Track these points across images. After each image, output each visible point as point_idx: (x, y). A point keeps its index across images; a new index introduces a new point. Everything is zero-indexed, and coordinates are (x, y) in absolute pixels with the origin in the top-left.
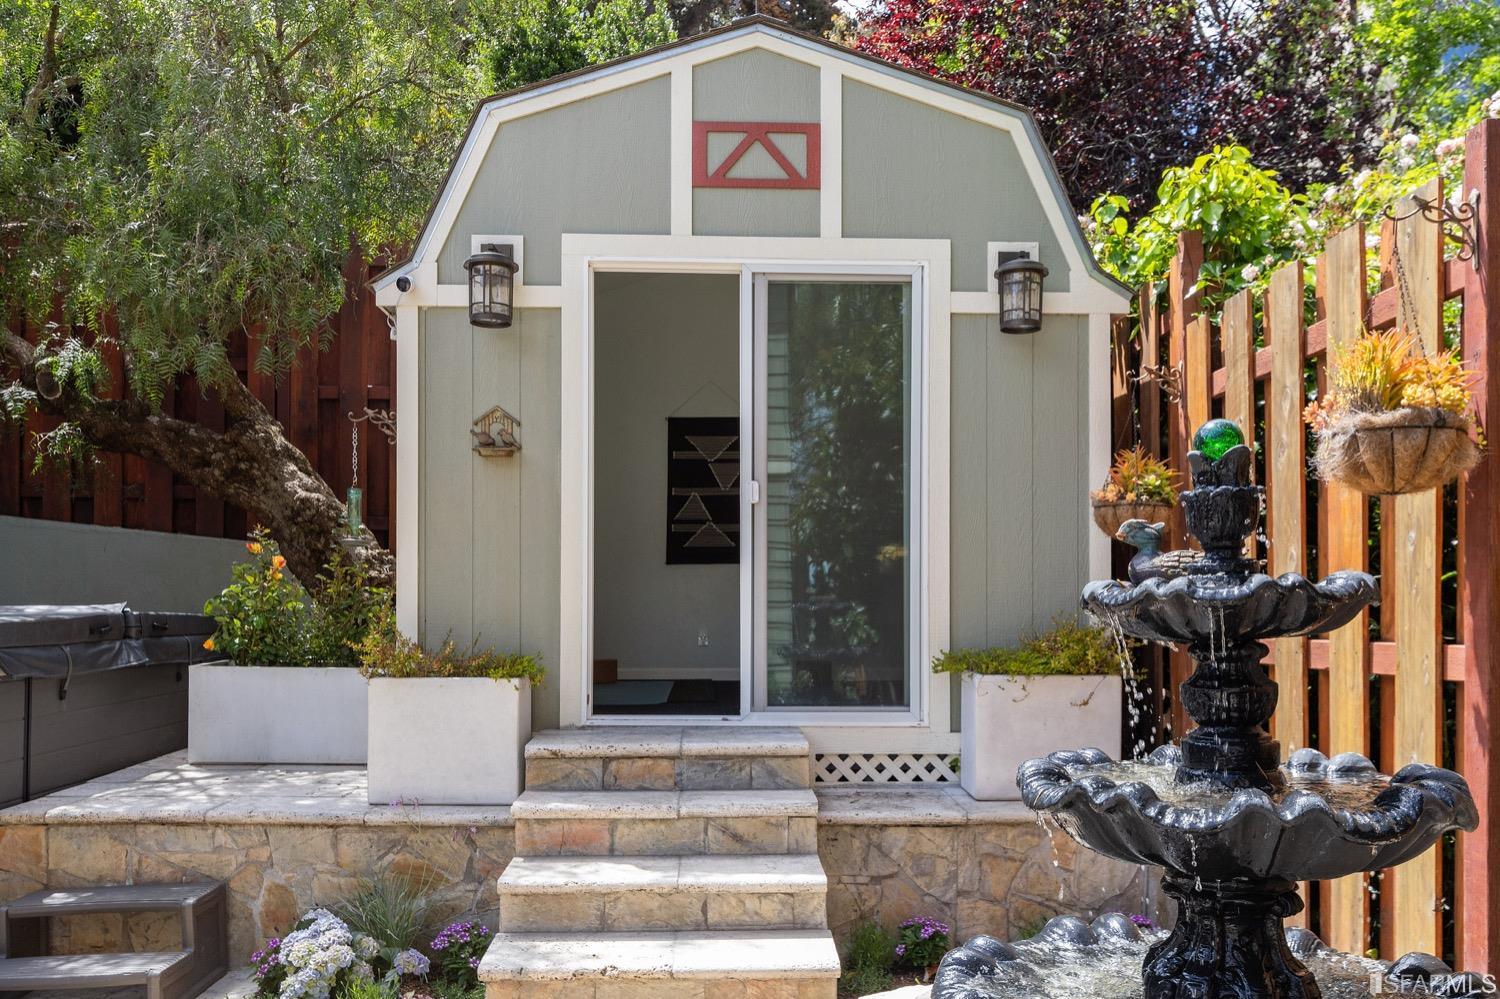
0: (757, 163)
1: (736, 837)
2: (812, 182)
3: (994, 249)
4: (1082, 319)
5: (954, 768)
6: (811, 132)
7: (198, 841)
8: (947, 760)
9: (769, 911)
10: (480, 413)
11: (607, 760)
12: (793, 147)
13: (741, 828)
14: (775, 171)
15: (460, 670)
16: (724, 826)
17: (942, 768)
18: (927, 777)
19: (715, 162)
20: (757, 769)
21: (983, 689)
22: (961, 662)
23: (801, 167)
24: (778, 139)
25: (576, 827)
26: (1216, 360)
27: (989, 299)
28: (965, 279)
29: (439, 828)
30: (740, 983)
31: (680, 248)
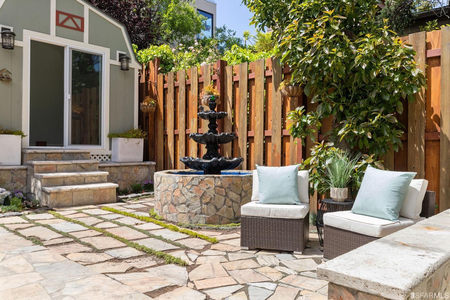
0: (69, 23)
1: (83, 168)
2: (82, 30)
3: (118, 52)
4: (134, 69)
5: (109, 158)
6: (82, 19)
8: (108, 156)
9: (97, 179)
10: (1, 69)
11: (46, 154)
12: (78, 21)
13: (83, 166)
14: (74, 26)
16: (80, 165)
17: (107, 158)
18: (105, 160)
19: (61, 21)
20: (79, 156)
22: (112, 136)
23: (80, 26)
24: (75, 19)
25: (48, 166)
26: (164, 82)
27: (117, 63)
28: (112, 57)
29: (5, 170)
30: (100, 189)
31: (52, 39)
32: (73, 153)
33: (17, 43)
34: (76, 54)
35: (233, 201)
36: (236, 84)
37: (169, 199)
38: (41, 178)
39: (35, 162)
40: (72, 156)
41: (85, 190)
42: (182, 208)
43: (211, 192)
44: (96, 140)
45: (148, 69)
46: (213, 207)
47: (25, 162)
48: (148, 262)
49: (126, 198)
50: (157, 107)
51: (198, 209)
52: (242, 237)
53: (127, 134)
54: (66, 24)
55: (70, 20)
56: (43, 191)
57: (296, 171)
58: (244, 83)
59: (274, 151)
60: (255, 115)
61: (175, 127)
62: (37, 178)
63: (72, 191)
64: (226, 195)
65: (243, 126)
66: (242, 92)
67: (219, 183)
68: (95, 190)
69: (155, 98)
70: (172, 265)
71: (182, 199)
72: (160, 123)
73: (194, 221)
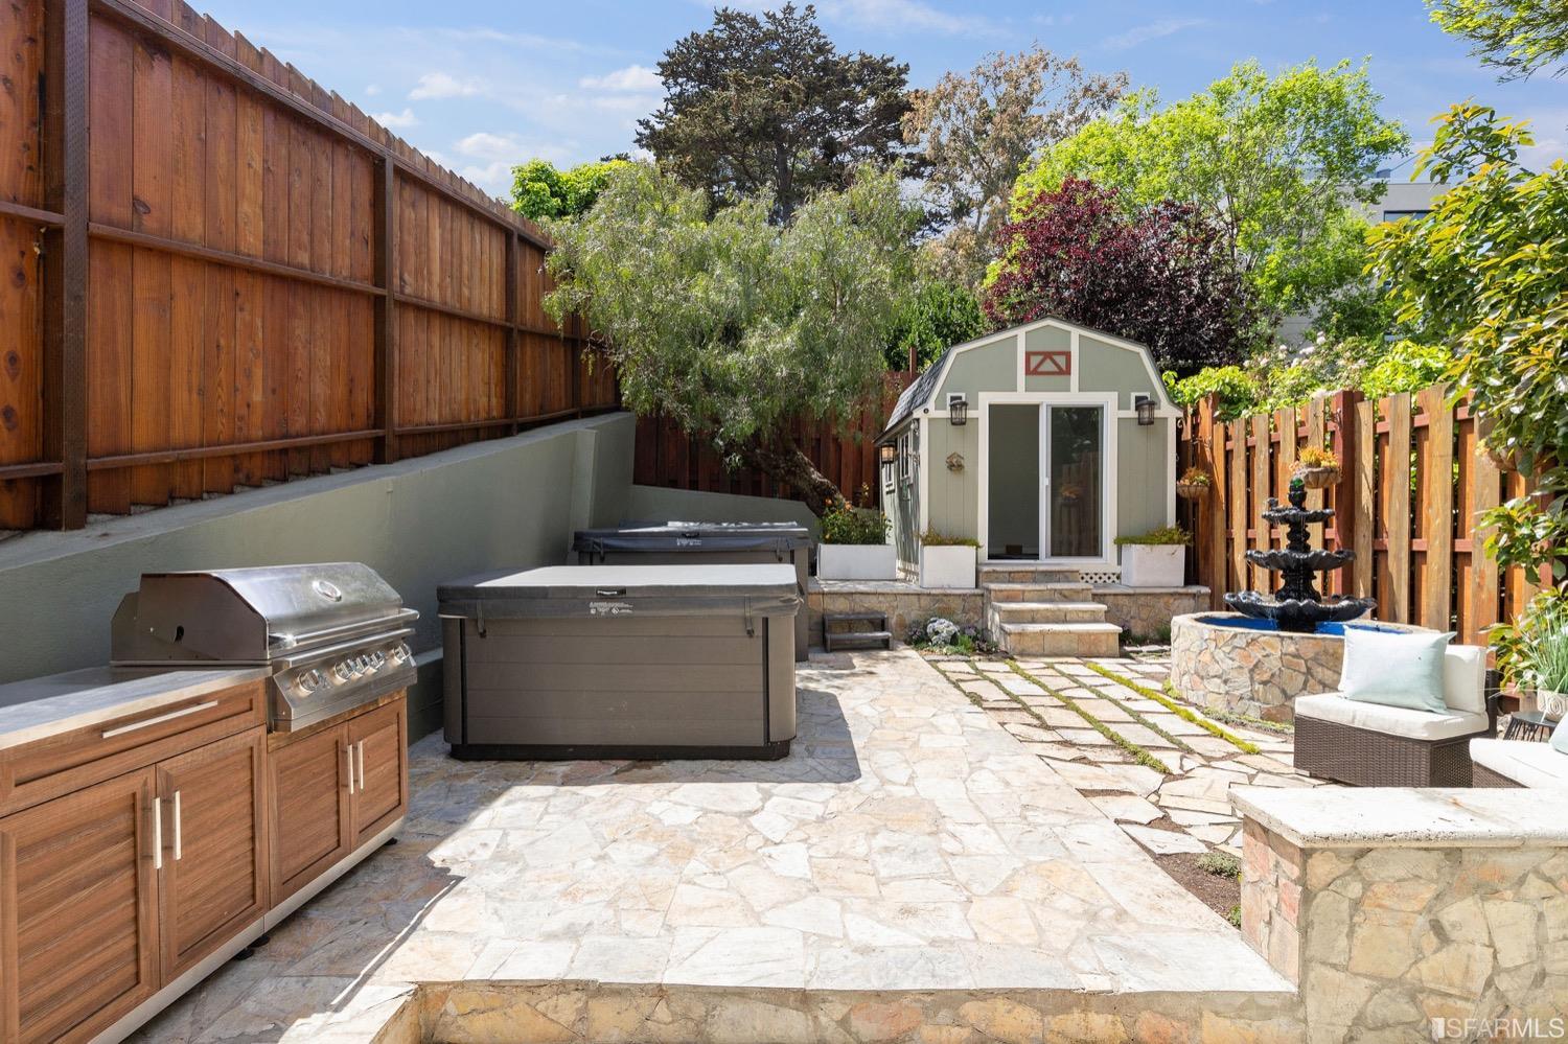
0: (1048, 366)
1: (1065, 596)
2: (1068, 372)
3: (1133, 395)
4: (1165, 419)
5: (1118, 578)
6: (1068, 355)
7: (874, 599)
8: (1115, 576)
9: (1087, 616)
10: (949, 454)
11: (1010, 573)
12: (1061, 360)
13: (1066, 593)
14: (1054, 368)
15: (955, 544)
16: (1060, 592)
17: (1114, 578)
18: (1108, 582)
19: (1033, 366)
20: (1061, 576)
21: (1135, 552)
22: (1121, 541)
23: (1064, 367)
24: (1056, 358)
25: (1012, 593)
26: (1227, 438)
27: (1132, 413)
28: (1122, 406)
29: (954, 595)
30: (1089, 634)
31: (1020, 396)
32: (1051, 572)
33: (971, 414)
34: (1056, 412)
36: (1380, 440)
38: (999, 610)
39: (993, 586)
40: (1050, 576)
41: (1064, 633)
42: (1215, 685)
43: (1273, 664)
44: (1092, 548)
45: (1196, 413)
46: (1277, 691)
47: (980, 584)
48: (1113, 755)
49: (1138, 652)
50: (1212, 487)
51: (1245, 691)
52: (1297, 753)
53: (1151, 537)
54: (1041, 369)
55: (1048, 361)
56: (1002, 629)
57: (1439, 647)
58: (1402, 437)
59: (1480, 586)
60: (1430, 505)
61: (1249, 524)
62: (994, 609)
63: (1042, 633)
64: (1309, 671)
65: (1400, 527)
66: (1398, 455)
67: (1292, 649)
68: (1080, 635)
69: (1208, 468)
70: (1146, 769)
71: (1214, 669)
72: (1220, 517)
73: (1237, 710)
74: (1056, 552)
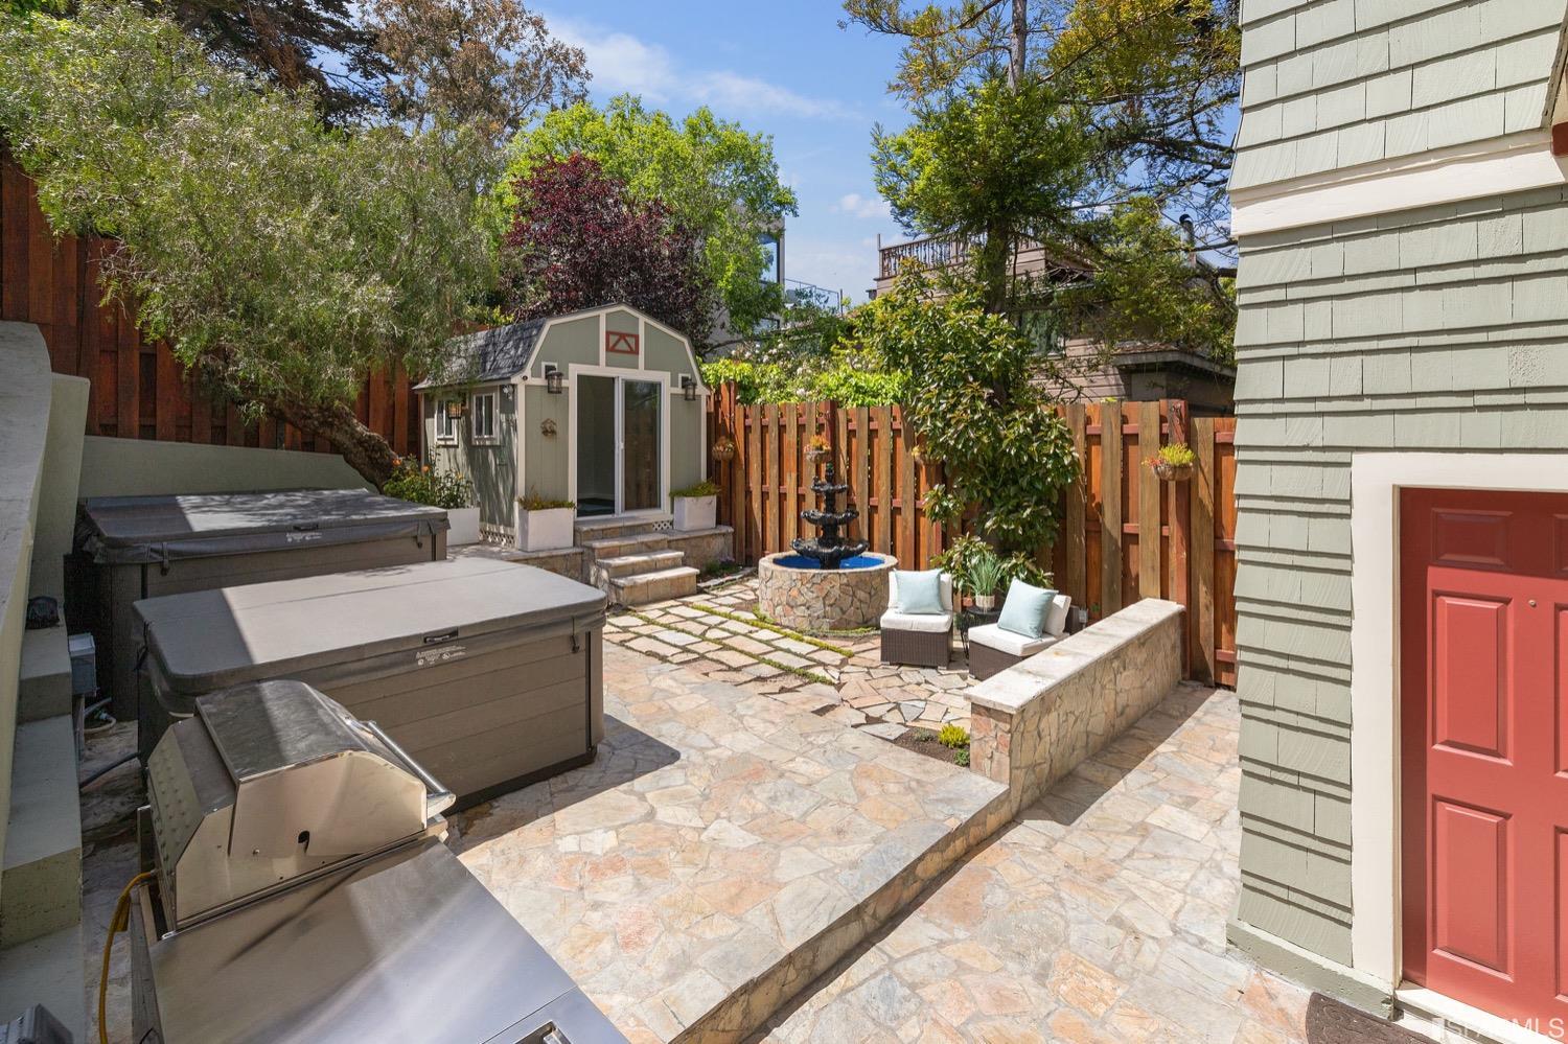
0: (622, 346)
1: (649, 547)
2: (637, 353)
3: (680, 375)
4: (700, 396)
5: (673, 525)
6: (637, 337)
8: (670, 522)
9: (670, 563)
10: (543, 420)
12: (632, 341)
13: (650, 545)
14: (626, 348)
16: (646, 544)
17: (669, 525)
19: (611, 344)
20: (640, 528)
21: (687, 502)
22: (676, 494)
23: (634, 347)
24: (628, 338)
25: (611, 549)
26: (746, 417)
27: (679, 390)
28: (674, 384)
30: (679, 578)
31: (601, 370)
33: (564, 383)
34: (630, 386)
35: (861, 601)
36: (851, 433)
37: (784, 599)
38: (607, 567)
39: (597, 545)
40: (632, 530)
41: (661, 581)
42: (801, 611)
43: (836, 592)
44: (654, 503)
45: (718, 392)
46: (838, 610)
47: (580, 543)
48: (791, 682)
49: (708, 587)
50: (735, 451)
51: (821, 612)
52: (883, 650)
53: (692, 491)
54: (617, 347)
55: (622, 341)
56: (611, 583)
57: (939, 577)
58: (863, 434)
59: (906, 527)
60: (879, 478)
61: (763, 481)
62: (601, 566)
63: (648, 583)
64: (854, 595)
65: (863, 491)
66: (860, 444)
67: (845, 581)
68: (672, 581)
69: (732, 437)
70: (818, 684)
71: (801, 600)
72: (740, 474)
73: (816, 626)
74: (628, 507)
